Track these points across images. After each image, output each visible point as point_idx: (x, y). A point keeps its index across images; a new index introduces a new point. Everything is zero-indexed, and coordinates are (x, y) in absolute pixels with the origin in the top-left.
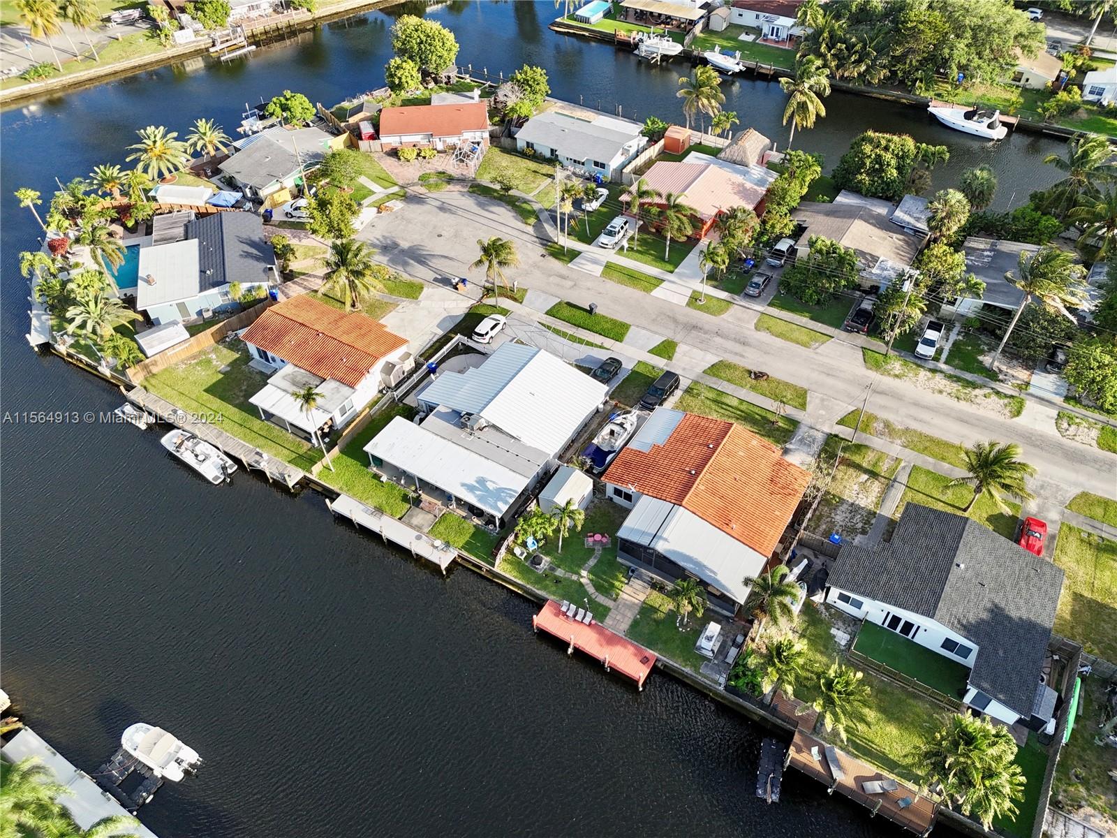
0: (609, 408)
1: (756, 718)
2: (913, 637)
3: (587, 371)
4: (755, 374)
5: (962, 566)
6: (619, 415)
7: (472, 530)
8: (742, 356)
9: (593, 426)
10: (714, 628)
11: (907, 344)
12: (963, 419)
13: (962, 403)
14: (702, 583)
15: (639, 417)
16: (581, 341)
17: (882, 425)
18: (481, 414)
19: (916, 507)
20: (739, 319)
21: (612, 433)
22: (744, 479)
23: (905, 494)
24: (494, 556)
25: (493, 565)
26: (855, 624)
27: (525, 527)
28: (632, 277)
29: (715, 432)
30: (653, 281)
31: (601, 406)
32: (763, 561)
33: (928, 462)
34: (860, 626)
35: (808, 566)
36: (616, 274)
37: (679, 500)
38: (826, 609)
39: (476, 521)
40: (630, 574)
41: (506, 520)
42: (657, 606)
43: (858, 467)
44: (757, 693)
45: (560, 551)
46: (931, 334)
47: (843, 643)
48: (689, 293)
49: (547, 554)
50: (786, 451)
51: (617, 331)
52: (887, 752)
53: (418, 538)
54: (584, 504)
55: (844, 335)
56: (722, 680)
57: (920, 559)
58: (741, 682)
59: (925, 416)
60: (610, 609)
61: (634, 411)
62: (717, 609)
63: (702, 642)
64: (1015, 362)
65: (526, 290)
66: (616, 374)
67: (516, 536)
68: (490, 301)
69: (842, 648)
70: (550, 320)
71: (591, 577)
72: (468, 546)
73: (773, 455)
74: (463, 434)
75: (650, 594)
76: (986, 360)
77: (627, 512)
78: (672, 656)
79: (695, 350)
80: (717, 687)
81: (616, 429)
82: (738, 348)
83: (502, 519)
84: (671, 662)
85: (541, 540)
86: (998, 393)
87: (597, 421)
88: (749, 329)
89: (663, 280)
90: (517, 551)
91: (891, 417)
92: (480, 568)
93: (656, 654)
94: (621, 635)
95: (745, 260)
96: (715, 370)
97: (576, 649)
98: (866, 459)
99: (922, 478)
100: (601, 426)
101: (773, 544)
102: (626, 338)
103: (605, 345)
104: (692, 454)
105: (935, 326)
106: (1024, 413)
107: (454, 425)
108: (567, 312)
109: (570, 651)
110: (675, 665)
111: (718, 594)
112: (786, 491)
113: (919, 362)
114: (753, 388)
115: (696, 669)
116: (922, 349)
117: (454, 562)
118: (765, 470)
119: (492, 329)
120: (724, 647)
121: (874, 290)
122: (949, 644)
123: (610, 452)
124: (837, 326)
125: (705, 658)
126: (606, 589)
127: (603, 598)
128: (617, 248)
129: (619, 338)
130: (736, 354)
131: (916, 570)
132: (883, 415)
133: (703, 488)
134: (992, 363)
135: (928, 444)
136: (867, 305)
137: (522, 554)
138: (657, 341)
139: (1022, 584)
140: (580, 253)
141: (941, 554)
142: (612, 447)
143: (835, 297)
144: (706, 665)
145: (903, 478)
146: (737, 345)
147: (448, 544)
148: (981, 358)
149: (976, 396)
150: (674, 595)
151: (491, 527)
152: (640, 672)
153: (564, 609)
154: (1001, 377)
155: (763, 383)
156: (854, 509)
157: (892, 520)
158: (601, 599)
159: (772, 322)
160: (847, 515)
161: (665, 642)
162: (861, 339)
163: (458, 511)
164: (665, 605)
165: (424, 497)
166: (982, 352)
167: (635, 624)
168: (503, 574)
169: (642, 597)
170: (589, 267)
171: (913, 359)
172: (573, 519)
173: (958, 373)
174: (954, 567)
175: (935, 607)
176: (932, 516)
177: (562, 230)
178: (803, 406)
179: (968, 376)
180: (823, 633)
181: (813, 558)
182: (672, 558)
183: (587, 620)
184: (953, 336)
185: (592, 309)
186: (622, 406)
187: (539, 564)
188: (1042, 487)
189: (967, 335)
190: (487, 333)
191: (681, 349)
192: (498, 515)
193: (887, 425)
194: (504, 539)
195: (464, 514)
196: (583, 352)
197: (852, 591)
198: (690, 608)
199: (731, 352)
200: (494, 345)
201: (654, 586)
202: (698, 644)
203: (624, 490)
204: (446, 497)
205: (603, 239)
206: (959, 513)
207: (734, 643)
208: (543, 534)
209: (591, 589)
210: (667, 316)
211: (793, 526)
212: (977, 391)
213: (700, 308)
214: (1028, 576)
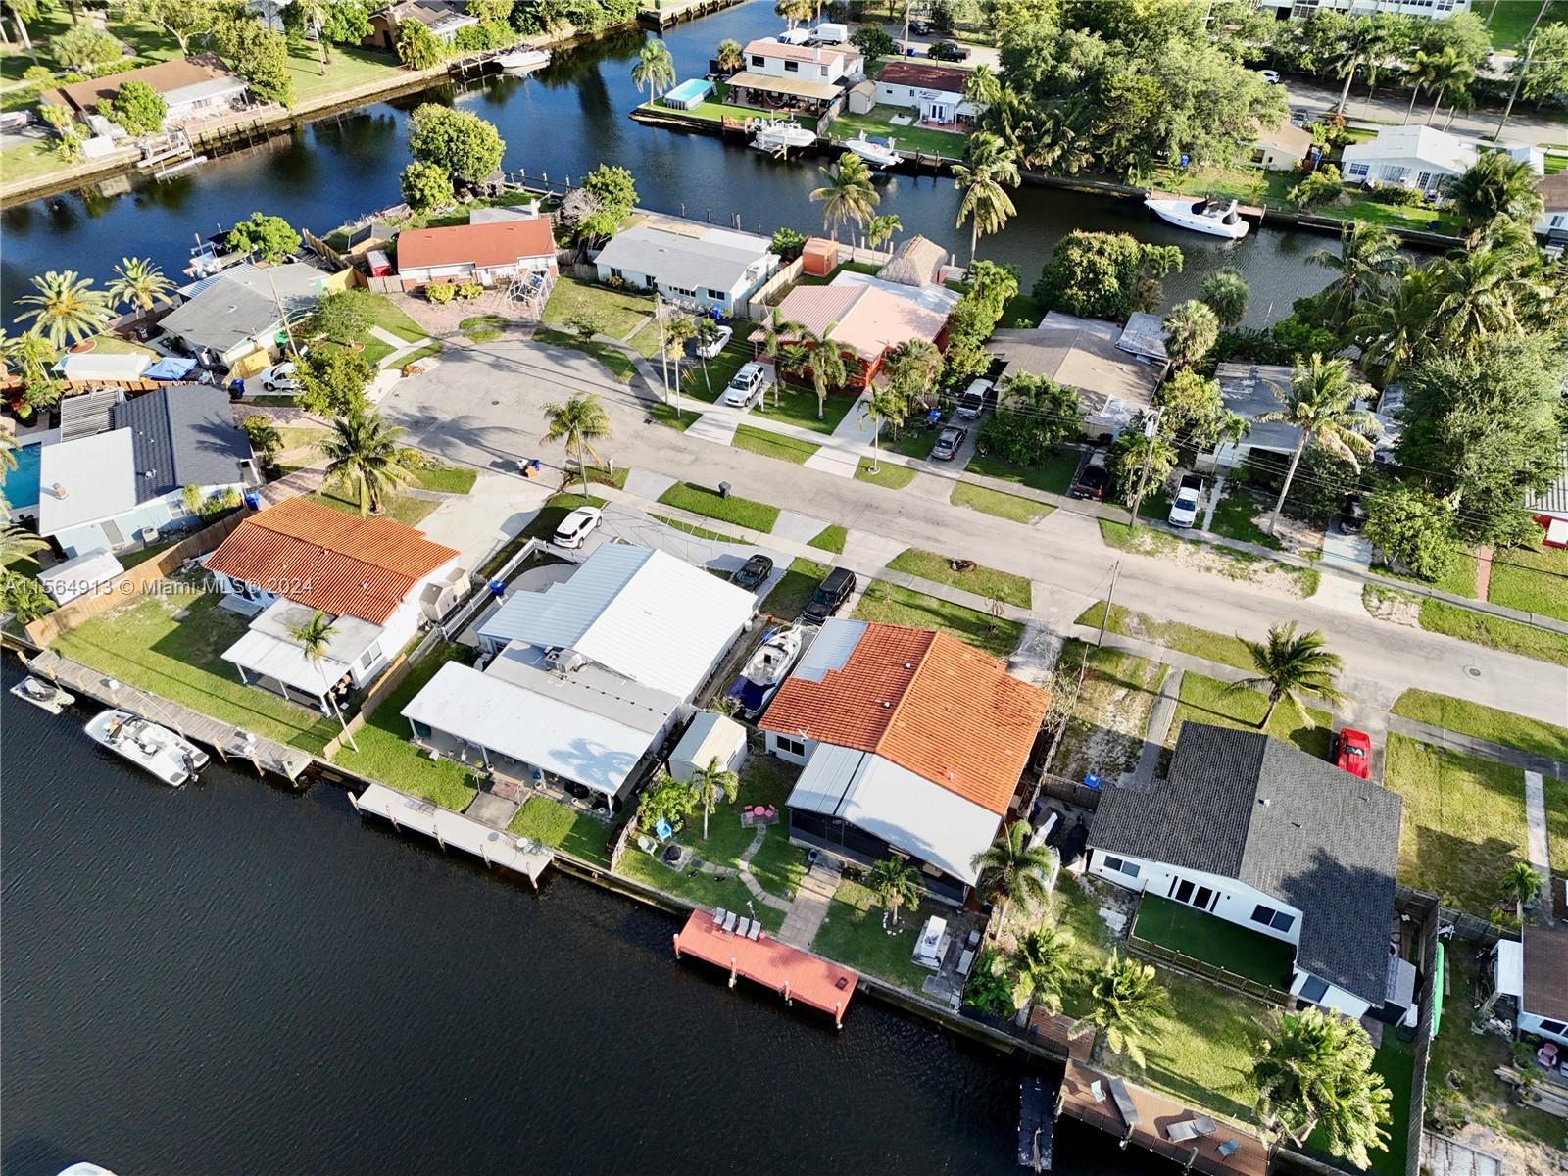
0: (759, 625)
1: (1007, 1050)
2: (1212, 909)
3: (725, 576)
4: (957, 563)
5: (1267, 802)
6: (775, 634)
7: (574, 818)
8: (937, 541)
9: (740, 653)
10: (936, 925)
11: (1157, 509)
12: (1243, 605)
13: (1239, 582)
14: (916, 862)
15: (804, 635)
16: (711, 536)
17: (1136, 620)
18: (575, 648)
19: (1196, 726)
20: (928, 492)
21: (768, 659)
22: (958, 707)
23: (1177, 712)
24: (609, 853)
25: (608, 867)
26: (1132, 899)
27: (652, 804)
28: (774, 444)
29: (912, 645)
30: (806, 448)
31: (749, 624)
32: (994, 822)
33: (1203, 666)
34: (1139, 901)
35: (1058, 824)
36: (753, 441)
37: (870, 746)
38: (1089, 881)
39: (579, 804)
40: (811, 859)
41: (623, 799)
42: (853, 902)
43: (1111, 679)
44: (1006, 1013)
45: (705, 836)
46: (1187, 494)
47: (1118, 927)
48: (856, 460)
49: (688, 842)
50: (1011, 666)
51: (762, 518)
52: (1195, 1077)
53: (493, 838)
54: (736, 765)
55: (1071, 502)
56: (955, 1000)
57: (1209, 799)
58: (982, 998)
59: (1193, 603)
60: (785, 914)
61: (795, 627)
62: (939, 897)
63: (922, 947)
64: (1299, 523)
65: (627, 471)
66: (766, 577)
67: (640, 822)
68: (577, 489)
69: (1118, 935)
70: (664, 510)
71: (754, 869)
72: (569, 844)
73: (995, 671)
74: (549, 679)
75: (841, 886)
76: (1263, 522)
77: (796, 771)
78: (881, 973)
79: (872, 537)
80: (949, 1010)
81: (774, 653)
82: (932, 531)
83: (616, 798)
84: (880, 982)
85: (677, 822)
86: (1282, 565)
87: (744, 645)
88: (942, 504)
89: (819, 446)
90: (643, 842)
91: (1148, 610)
92: (589, 873)
93: (859, 973)
94: (805, 949)
95: (929, 411)
96: (901, 562)
97: (740, 978)
98: (1120, 669)
99: (1199, 688)
100: (750, 652)
101: (1008, 798)
102: (776, 528)
103: (747, 539)
104: (883, 679)
105: (1191, 482)
106: (1320, 589)
107: (536, 666)
108: (689, 496)
109: (732, 982)
110: (887, 985)
111: (938, 875)
112: (1018, 720)
113: (1175, 532)
114: (956, 583)
115: (917, 987)
116: (1177, 514)
117: (549, 868)
118: (985, 691)
119: (582, 526)
120: (953, 952)
121: (1105, 440)
122: (1262, 914)
123: (767, 687)
124: (1061, 492)
125: (927, 971)
126: (778, 885)
127: (775, 898)
128: (751, 405)
129: (765, 528)
130: (929, 538)
131: (1207, 814)
132: (1135, 606)
133: (903, 725)
134: (1272, 525)
135: (1200, 641)
136: (1098, 460)
137: (650, 847)
138: (818, 528)
139: (1349, 819)
140: (699, 415)
141: (1237, 788)
142: (770, 679)
143: (1053, 452)
144: (931, 980)
145: (1173, 692)
146: (930, 527)
147: (538, 843)
148: (1255, 521)
149: (1256, 572)
150: (874, 883)
151: (601, 811)
152: (836, 1003)
153: (718, 920)
154: (1284, 544)
155: (968, 574)
156: (1113, 738)
157: (1165, 749)
158: (772, 901)
159: (972, 492)
160: (1104, 747)
161: (869, 955)
162: (1095, 507)
163: (550, 792)
164: (863, 899)
165: (497, 776)
166: (1257, 513)
167: (824, 932)
168: (624, 878)
169: (830, 891)
170: (714, 434)
171: (1165, 528)
172: (721, 785)
173: (1228, 542)
174: (1257, 804)
175: (1239, 863)
176: (1219, 738)
177: (672, 385)
178: (1027, 603)
179: (1241, 546)
180: (1089, 917)
181: (1063, 812)
182: (869, 829)
183: (753, 934)
184: (1217, 494)
185: (723, 491)
186: (779, 621)
187: (677, 858)
188: (1356, 687)
189: (1233, 490)
190: (575, 533)
191: (853, 538)
192: (611, 792)
193: (1143, 619)
194: (622, 826)
195: (560, 797)
196: (716, 550)
197: (1124, 851)
198: (900, 900)
199: (921, 537)
200: (587, 550)
201: (847, 873)
202: (916, 951)
203: (792, 738)
204: (528, 772)
205: (731, 393)
206: (1254, 730)
207: (968, 945)
208: (678, 812)
209: (755, 888)
210: (827, 493)
211: (1031, 771)
212: (1256, 566)
213: (872, 480)
214: (1356, 808)
